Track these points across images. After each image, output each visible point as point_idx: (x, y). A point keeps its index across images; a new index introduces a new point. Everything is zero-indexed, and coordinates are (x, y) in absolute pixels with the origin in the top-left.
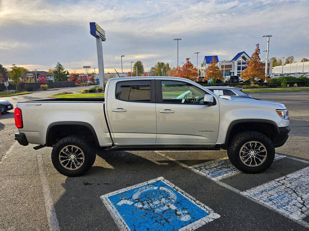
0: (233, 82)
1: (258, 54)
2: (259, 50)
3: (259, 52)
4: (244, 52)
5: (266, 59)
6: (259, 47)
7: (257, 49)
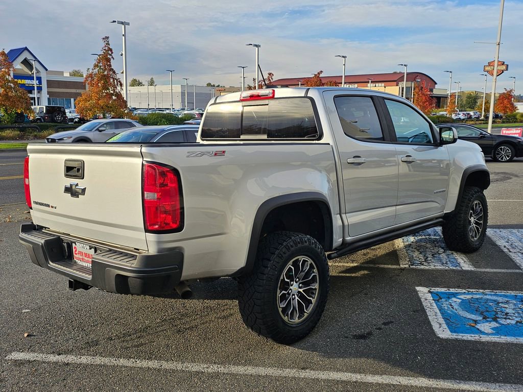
0: (53, 121)
1: (108, 60)
2: (111, 50)
3: (111, 55)
4: (26, 49)
5: (123, 73)
6: (109, 44)
7: (106, 48)
